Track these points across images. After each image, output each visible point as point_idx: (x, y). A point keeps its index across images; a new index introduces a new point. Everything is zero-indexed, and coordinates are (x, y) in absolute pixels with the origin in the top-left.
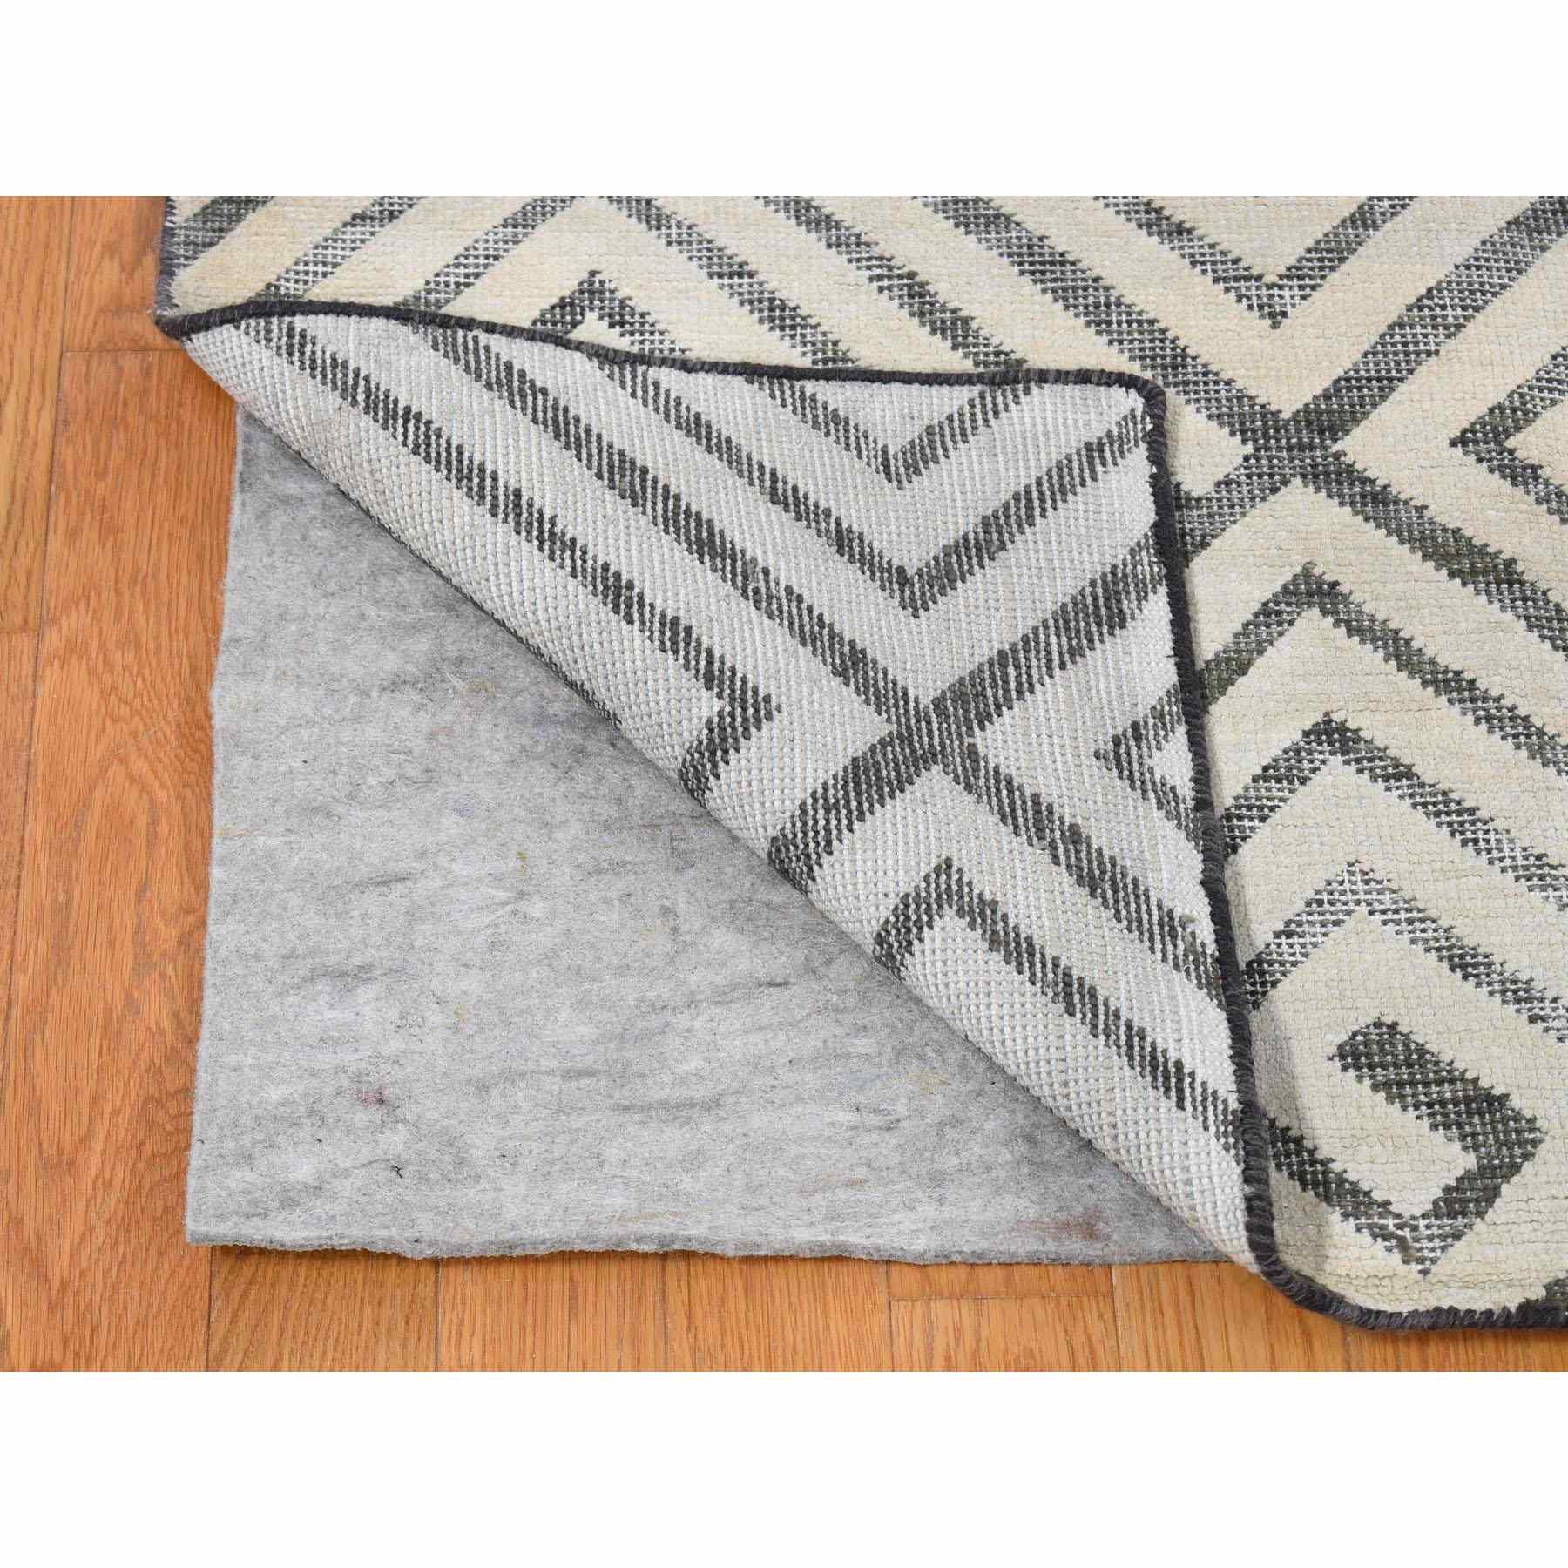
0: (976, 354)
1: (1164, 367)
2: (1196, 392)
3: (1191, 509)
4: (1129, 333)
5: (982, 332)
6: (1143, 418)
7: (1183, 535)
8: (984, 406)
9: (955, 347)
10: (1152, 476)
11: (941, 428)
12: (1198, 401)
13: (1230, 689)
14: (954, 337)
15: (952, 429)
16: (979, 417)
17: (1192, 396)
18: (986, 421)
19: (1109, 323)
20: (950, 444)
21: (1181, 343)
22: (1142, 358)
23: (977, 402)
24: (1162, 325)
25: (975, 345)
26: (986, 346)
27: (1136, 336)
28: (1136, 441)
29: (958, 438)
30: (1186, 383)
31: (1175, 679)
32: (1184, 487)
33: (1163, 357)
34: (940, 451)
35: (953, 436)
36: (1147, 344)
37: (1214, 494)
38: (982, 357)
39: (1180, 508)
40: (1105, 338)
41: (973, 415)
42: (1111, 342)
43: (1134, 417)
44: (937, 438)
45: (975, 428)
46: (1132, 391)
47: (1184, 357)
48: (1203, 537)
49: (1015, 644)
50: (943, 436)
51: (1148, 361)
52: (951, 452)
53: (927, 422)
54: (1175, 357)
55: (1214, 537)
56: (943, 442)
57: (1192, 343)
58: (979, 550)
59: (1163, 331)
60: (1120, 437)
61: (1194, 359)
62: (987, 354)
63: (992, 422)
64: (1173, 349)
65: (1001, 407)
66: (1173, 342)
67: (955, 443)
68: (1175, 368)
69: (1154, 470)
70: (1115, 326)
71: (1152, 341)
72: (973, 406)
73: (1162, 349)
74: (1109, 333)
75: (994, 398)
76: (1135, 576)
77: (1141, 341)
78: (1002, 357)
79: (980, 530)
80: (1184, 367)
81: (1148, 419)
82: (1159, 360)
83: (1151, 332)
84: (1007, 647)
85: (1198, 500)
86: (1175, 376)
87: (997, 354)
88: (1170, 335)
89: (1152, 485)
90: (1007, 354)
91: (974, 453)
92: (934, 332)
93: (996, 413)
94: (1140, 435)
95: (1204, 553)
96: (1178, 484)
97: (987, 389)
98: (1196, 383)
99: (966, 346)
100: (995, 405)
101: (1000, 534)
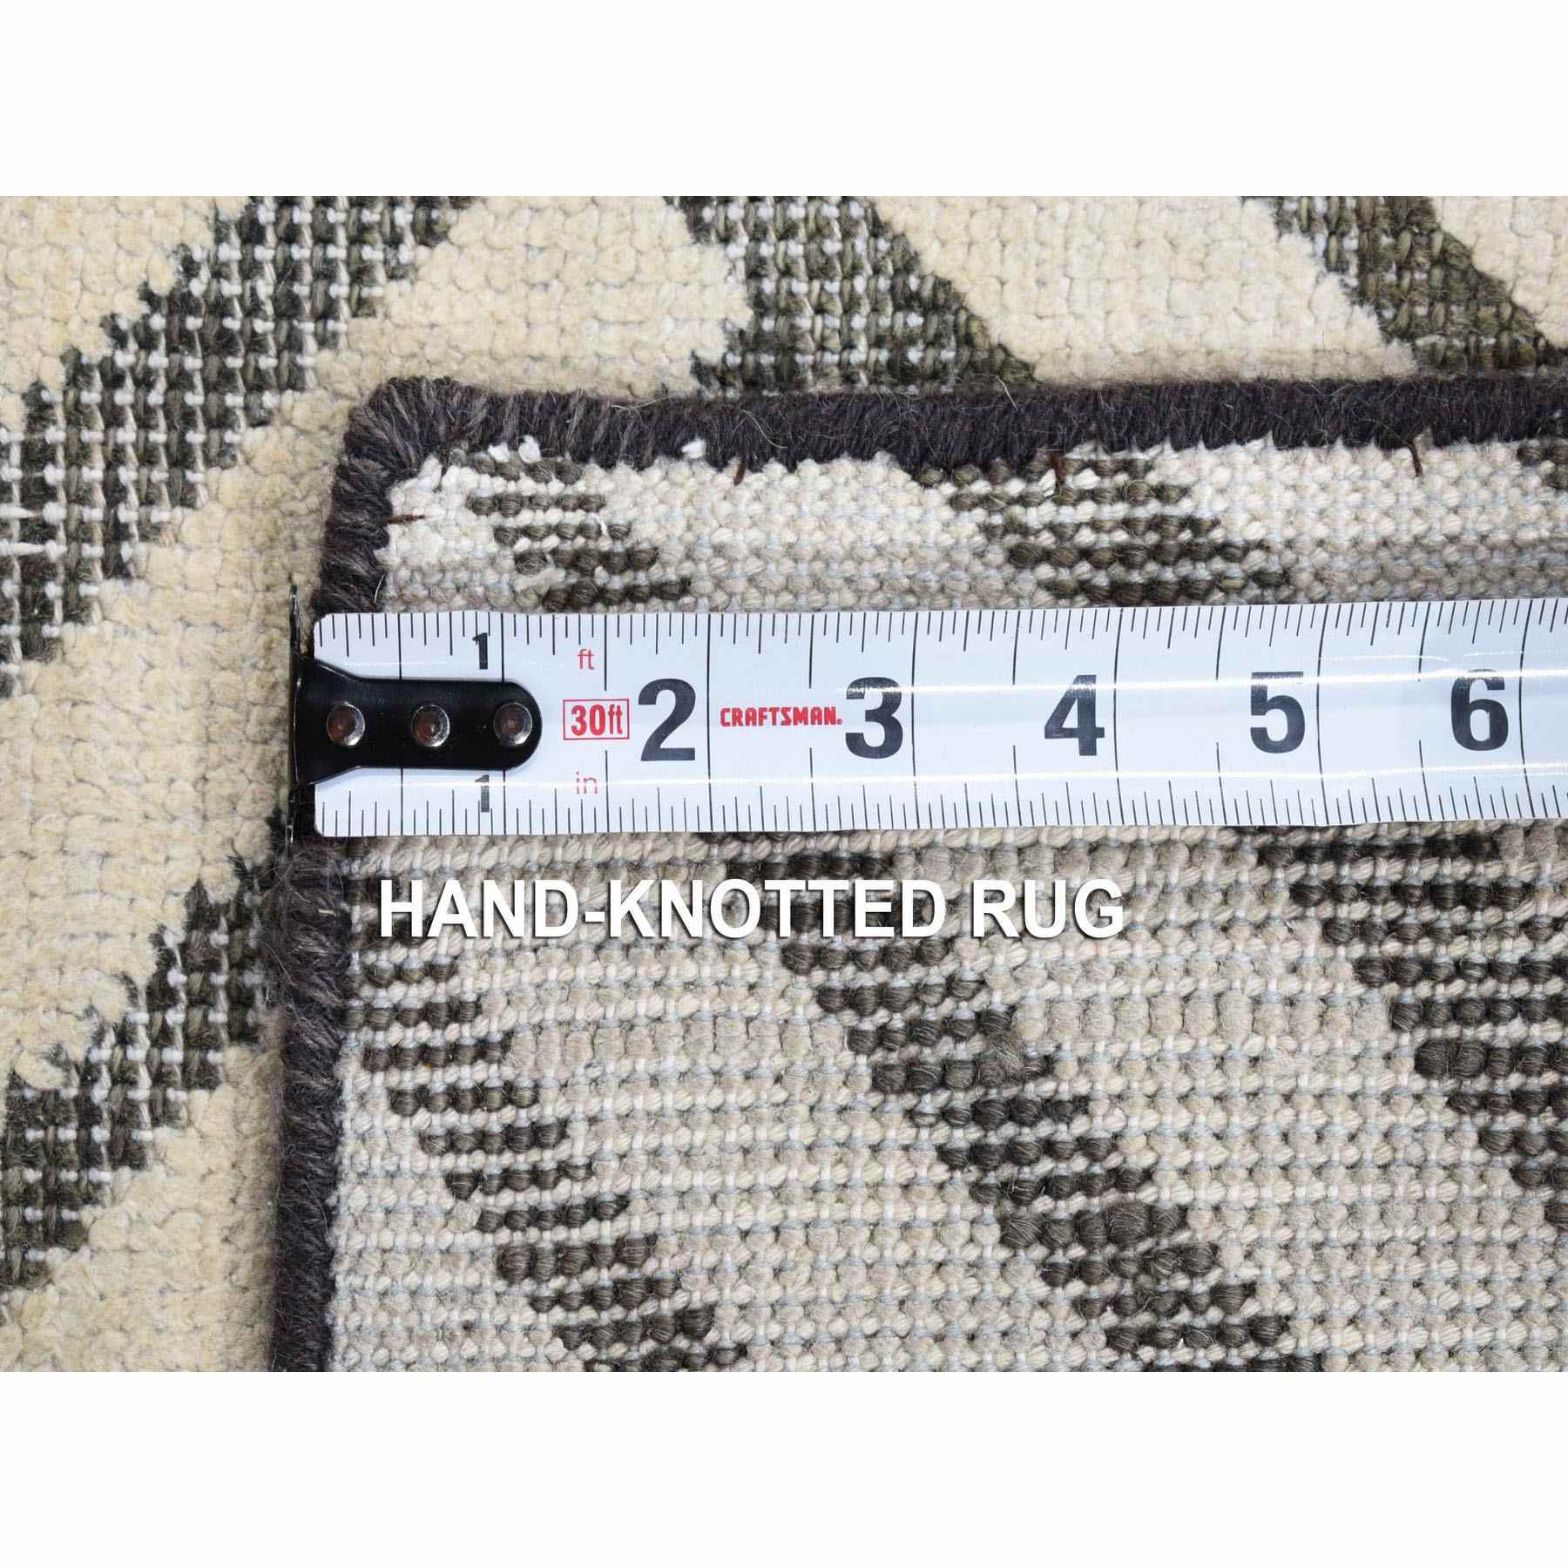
0: (160, 1078)
1: (221, 381)
2: (326, 274)
3: (794, 335)
4: (80, 497)
5: (77, 1052)
6: (498, 470)
7: (902, 372)
8: (425, 1054)
9: (129, 1155)
10: (717, 461)
11: (508, 1219)
12: (361, 274)
13: (1485, 262)
14: (88, 1156)
15: (508, 1179)
16: (468, 1075)
17: (340, 289)
18: (482, 1050)
19: (36, 570)
20: (568, 1191)
21: (130, 310)
22: (181, 459)
23: (409, 1079)
24: (54, 376)
25: (123, 1077)
26: (125, 1037)
27: (94, 473)
28: (583, 503)
29: (548, 1159)
30: (288, 308)
31: (1501, 451)
32: (714, 350)
33: (179, 381)
34: (605, 1232)
35: (537, 1177)
36: (127, 434)
37: (738, 249)
38: (174, 1055)
39: (788, 376)
40: (100, 588)
41: (454, 1098)
42: (116, 568)
43: (499, 503)
44: (548, 1238)
45: (510, 1093)
46: (399, 498)
47: (180, 303)
48: (906, 301)
49: (1396, 1011)
50: (536, 1217)
51: (196, 437)
52: (605, 1187)
53: (484, 1275)
54: (180, 341)
55: (908, 264)
56: (565, 1215)
57: (132, 272)
58: (1016, 1111)
59: (78, 372)
60: (574, 562)
61: (190, 268)
62: (162, 1037)
63: (489, 1027)
64: (147, 342)
65: (439, 993)
66: (119, 339)
67: (564, 1170)
68: (226, 343)
69: (695, 448)
70: (55, 549)
71: (114, 418)
72: (423, 1097)
73: (145, 382)
74: (75, 574)
75: (399, 1014)
76: (1123, 555)
77: (115, 459)
78: (176, 977)
79: (930, 1104)
80: (220, 308)
81: (499, 452)
82: (195, 399)
83: (77, 416)
84: (1408, 1042)
85: (760, 304)
86: (256, 344)
87: (160, 995)
88: (96, 347)
89: (752, 464)
90: (166, 961)
91: (613, 1103)
92: (68, 1235)
93: (457, 1011)
94: (556, 487)
95: (978, 301)
96: (700, 370)
97: (356, 1040)
98: (288, 271)
99: (125, 1117)
100: (428, 1013)
101: (950, 1027)
